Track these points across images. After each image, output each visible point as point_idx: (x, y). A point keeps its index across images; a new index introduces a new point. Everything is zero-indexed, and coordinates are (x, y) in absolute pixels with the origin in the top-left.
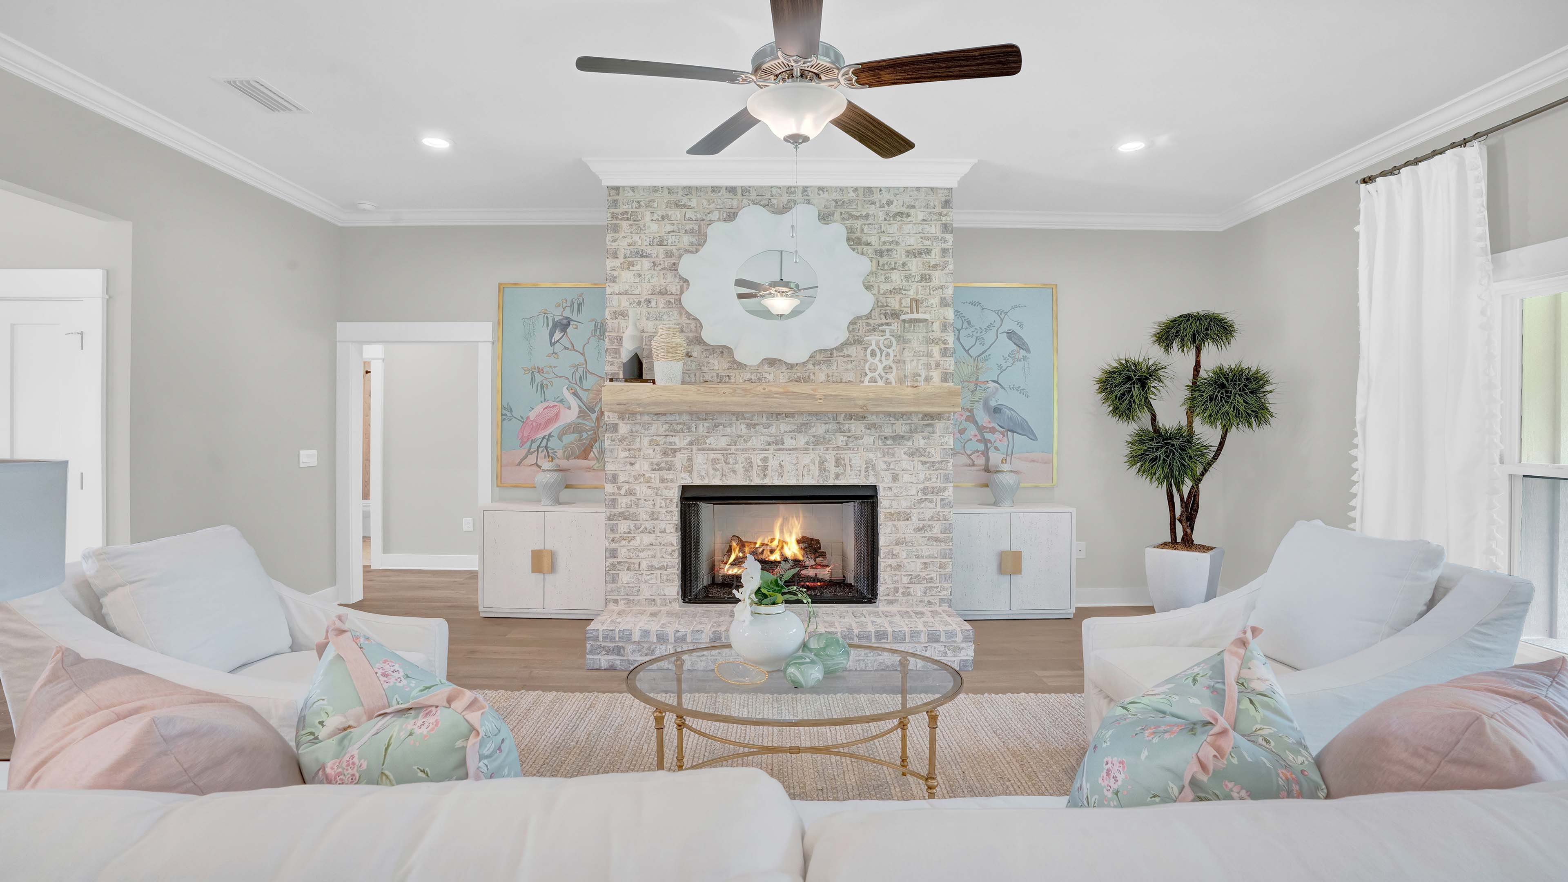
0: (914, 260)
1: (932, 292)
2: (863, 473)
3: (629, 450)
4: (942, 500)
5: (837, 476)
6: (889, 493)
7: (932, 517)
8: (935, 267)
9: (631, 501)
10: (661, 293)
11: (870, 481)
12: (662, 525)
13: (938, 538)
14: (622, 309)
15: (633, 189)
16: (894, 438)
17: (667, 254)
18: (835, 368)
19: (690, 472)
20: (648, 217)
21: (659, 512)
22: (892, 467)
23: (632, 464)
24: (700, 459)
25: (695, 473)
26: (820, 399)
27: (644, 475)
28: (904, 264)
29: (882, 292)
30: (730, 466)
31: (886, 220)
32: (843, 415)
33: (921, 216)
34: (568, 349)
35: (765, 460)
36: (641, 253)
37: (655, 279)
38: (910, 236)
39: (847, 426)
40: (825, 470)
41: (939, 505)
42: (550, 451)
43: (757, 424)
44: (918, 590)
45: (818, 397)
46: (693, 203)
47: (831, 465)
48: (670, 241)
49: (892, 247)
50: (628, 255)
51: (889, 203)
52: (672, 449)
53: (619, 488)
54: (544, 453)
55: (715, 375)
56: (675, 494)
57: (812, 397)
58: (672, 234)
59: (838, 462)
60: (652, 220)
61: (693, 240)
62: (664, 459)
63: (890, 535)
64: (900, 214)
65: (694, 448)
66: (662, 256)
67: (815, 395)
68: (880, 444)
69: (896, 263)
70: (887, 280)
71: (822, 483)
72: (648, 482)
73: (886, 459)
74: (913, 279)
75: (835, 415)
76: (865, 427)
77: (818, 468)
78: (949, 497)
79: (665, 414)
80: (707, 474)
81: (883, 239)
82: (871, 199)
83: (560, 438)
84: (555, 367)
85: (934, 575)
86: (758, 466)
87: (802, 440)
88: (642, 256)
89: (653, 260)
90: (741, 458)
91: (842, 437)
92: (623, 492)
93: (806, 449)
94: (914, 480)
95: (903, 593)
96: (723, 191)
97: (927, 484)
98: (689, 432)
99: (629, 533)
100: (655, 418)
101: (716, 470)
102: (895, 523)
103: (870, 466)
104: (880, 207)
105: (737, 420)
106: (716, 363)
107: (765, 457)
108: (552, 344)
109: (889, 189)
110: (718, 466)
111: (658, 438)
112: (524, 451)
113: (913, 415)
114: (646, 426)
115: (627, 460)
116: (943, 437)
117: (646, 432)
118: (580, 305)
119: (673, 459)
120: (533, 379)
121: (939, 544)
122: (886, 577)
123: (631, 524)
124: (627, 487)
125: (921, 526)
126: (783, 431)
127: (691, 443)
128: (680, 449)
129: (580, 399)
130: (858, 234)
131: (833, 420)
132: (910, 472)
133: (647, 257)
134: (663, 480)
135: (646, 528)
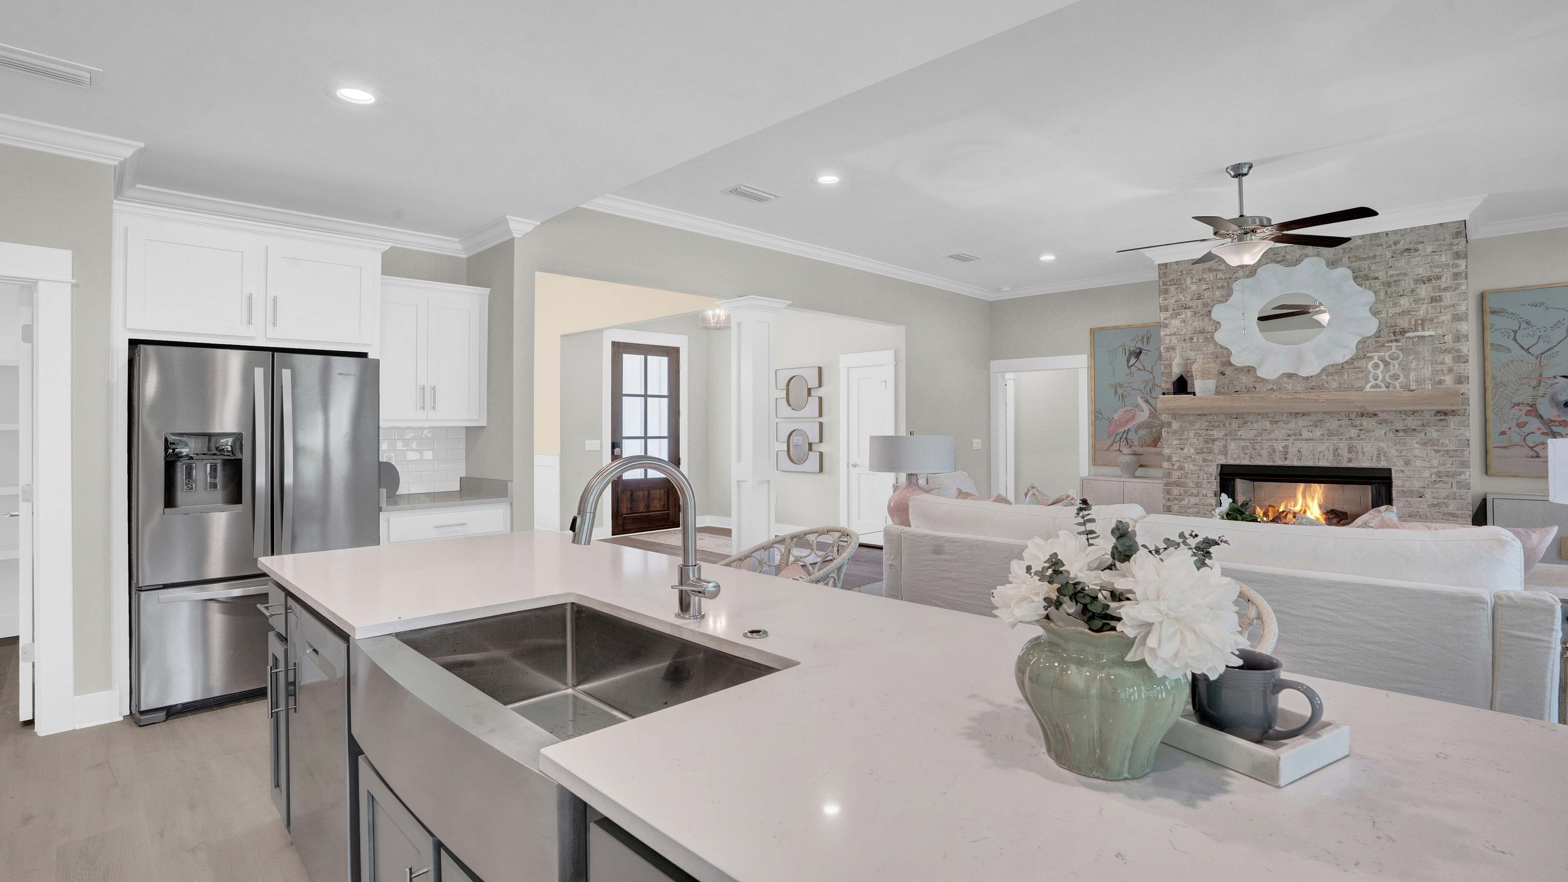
0: (1423, 286)
1: (1442, 311)
2: (1375, 458)
3: (1180, 439)
4: (1458, 482)
5: (1350, 460)
6: (1401, 475)
7: (1446, 495)
8: (1446, 289)
9: (1182, 474)
10: (1200, 332)
11: (1383, 464)
12: (1204, 492)
13: (1454, 514)
14: (1172, 344)
15: (1177, 263)
16: (1405, 431)
17: (1204, 304)
18: (1346, 377)
19: (1226, 455)
20: (1189, 281)
21: (1202, 483)
22: (1403, 454)
23: (1182, 449)
24: (1232, 446)
25: (1229, 457)
26: (1323, 402)
27: (1191, 456)
28: (1413, 290)
29: (1390, 315)
30: (1257, 451)
31: (1393, 257)
32: (1355, 414)
33: (1429, 249)
34: (1140, 370)
35: (1286, 447)
36: (1185, 306)
37: (1196, 323)
38: (1418, 267)
39: (1359, 422)
40: (1338, 455)
42: (1129, 441)
43: (1279, 421)
47: (1343, 452)
48: (1206, 296)
49: (1400, 277)
50: (1175, 309)
51: (1396, 243)
52: (1211, 439)
53: (1173, 465)
54: (1124, 443)
55: (1243, 387)
56: (1214, 471)
57: (1316, 401)
58: (1208, 290)
59: (1350, 449)
60: (1192, 283)
61: (1224, 293)
62: (1206, 446)
63: (1403, 508)
64: (1408, 250)
65: (1229, 438)
66: (1200, 307)
67: (1318, 400)
68: (1392, 435)
69: (1404, 291)
70: (1395, 305)
71: (1335, 465)
72: (1194, 461)
73: (1398, 447)
74: (1422, 302)
75: (1347, 414)
76: (1377, 422)
77: (1332, 454)
79: (1206, 415)
80: (1238, 457)
81: (1390, 273)
82: (1378, 242)
83: (1136, 432)
84: (1131, 383)
86: (1280, 452)
87: (1318, 433)
88: (1186, 309)
89: (1193, 310)
90: (1266, 445)
91: (1354, 430)
92: (1175, 467)
93: (1322, 439)
94: (1427, 465)
97: (1442, 469)
98: (1224, 427)
99: (1180, 496)
100: (1198, 417)
101: (1245, 454)
102: (1407, 498)
103: (1381, 453)
104: (1387, 248)
105: (1262, 418)
106: (1244, 378)
107: (1285, 445)
108: (1129, 367)
109: (1395, 232)
110: (1247, 451)
111: (1201, 432)
112: (1110, 442)
113: (1425, 412)
114: (1192, 423)
115: (1179, 446)
116: (1458, 429)
117: (1192, 428)
118: (1148, 338)
119: (1212, 446)
120: (1116, 392)
123: (1182, 489)
124: (1178, 464)
125: (1435, 503)
126: (1301, 426)
127: (1226, 435)
128: (1218, 439)
129: (1151, 405)
130: (1366, 272)
131: (1346, 417)
132: (1423, 459)
133: (1189, 308)
134: (1204, 460)
135: (1192, 493)
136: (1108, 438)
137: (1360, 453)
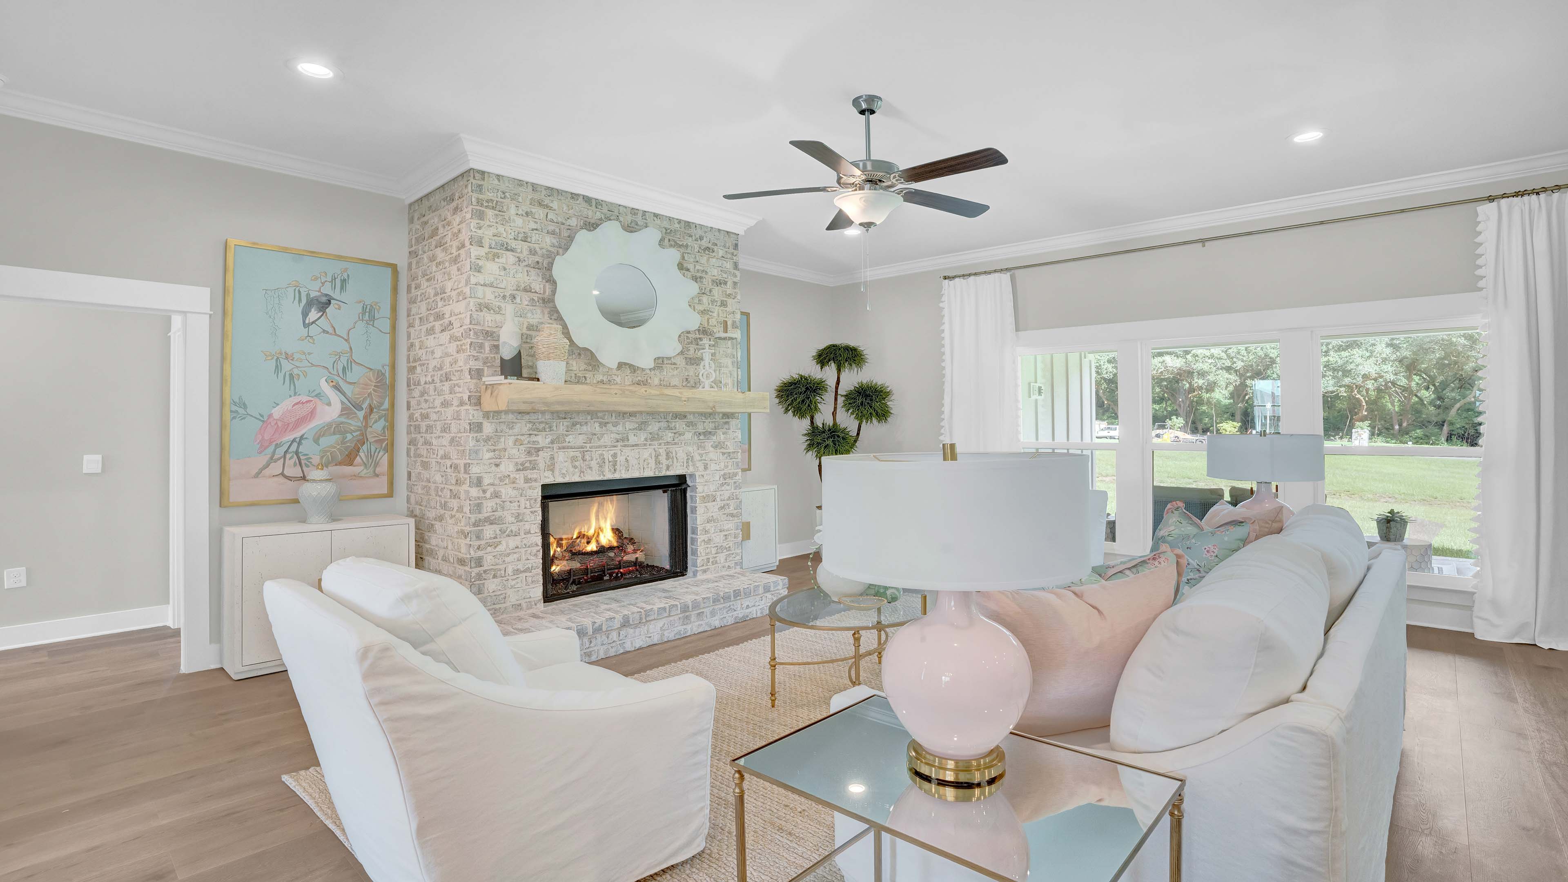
0: (717, 288)
2: (685, 464)
3: (494, 451)
4: (735, 483)
5: (668, 468)
6: (702, 480)
7: (729, 497)
8: (729, 295)
9: (497, 504)
10: (526, 290)
11: (681, 471)
12: (527, 527)
13: (733, 514)
14: (487, 301)
15: (498, 177)
16: (704, 434)
17: (530, 251)
18: (665, 373)
19: (552, 470)
20: (513, 211)
21: (524, 513)
22: (703, 458)
23: (497, 465)
24: (561, 457)
25: (557, 472)
27: (509, 476)
28: (710, 291)
30: (587, 463)
31: (699, 252)
32: (671, 415)
33: (721, 253)
34: (327, 332)
35: (615, 456)
36: (506, 246)
37: (520, 275)
38: (714, 268)
39: (674, 424)
40: (659, 463)
41: (733, 487)
42: (302, 457)
43: (608, 423)
44: (721, 557)
45: (683, 399)
46: (555, 205)
47: (663, 458)
48: (533, 239)
49: (703, 275)
50: (493, 246)
51: (701, 238)
52: (535, 448)
53: (484, 492)
54: (293, 461)
55: (573, 375)
56: (538, 494)
58: (535, 231)
59: (668, 455)
60: (517, 214)
61: (554, 241)
62: (528, 459)
63: (703, 515)
64: (708, 248)
65: (555, 446)
66: (525, 252)
67: (681, 398)
68: (696, 439)
69: (705, 289)
70: (699, 302)
71: (658, 474)
72: (514, 483)
73: (700, 451)
74: (716, 304)
75: (665, 415)
76: (686, 425)
77: (654, 462)
79: (528, 413)
80: (567, 471)
81: (697, 267)
82: (689, 232)
83: (316, 441)
84: (309, 354)
85: (731, 544)
86: (610, 462)
87: (642, 436)
88: (507, 250)
89: (517, 255)
90: (596, 455)
91: (670, 434)
92: (488, 495)
93: (645, 445)
94: (718, 468)
95: (712, 562)
96: (581, 199)
97: (726, 471)
98: (551, 430)
99: (495, 538)
100: (519, 416)
101: (575, 467)
102: (706, 504)
103: (690, 458)
104: (695, 240)
106: (574, 364)
107: (614, 453)
108: (306, 325)
109: (701, 226)
110: (577, 464)
111: (522, 438)
112: (263, 459)
113: (716, 415)
114: (510, 425)
115: (492, 461)
116: (735, 432)
117: (511, 432)
118: (344, 282)
119: (536, 458)
120: (278, 368)
121: (733, 518)
122: (702, 551)
123: (497, 528)
124: (492, 490)
125: (723, 505)
126: (627, 429)
127: (552, 442)
128: (543, 448)
129: (344, 394)
131: (664, 419)
132: (716, 462)
133: (512, 251)
134: (527, 480)
135: (512, 531)
136: (260, 453)
137: (675, 458)
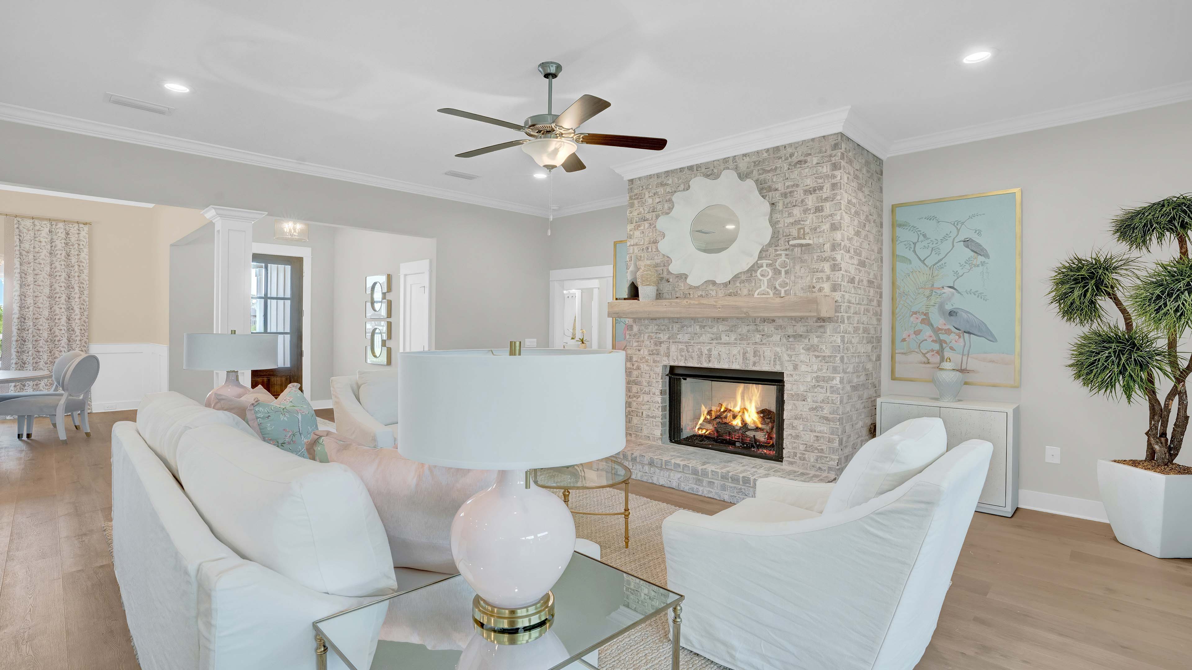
0: (810, 197)
1: (823, 220)
2: (772, 362)
3: (638, 341)
4: (831, 387)
5: (754, 364)
6: (791, 379)
7: (823, 400)
8: (826, 200)
9: (639, 373)
10: (653, 242)
11: (777, 369)
12: (654, 390)
13: (828, 417)
15: (640, 178)
16: (794, 337)
17: (656, 217)
18: (753, 284)
20: (647, 196)
21: (652, 382)
22: (793, 359)
23: (639, 350)
24: (673, 348)
25: (671, 358)
26: (720, 308)
27: (645, 357)
28: (802, 201)
29: (786, 225)
30: (689, 354)
31: (789, 169)
32: (759, 319)
33: (815, 160)
35: (710, 350)
36: (644, 218)
37: (651, 234)
38: (807, 178)
39: (762, 327)
40: (746, 359)
41: (828, 391)
43: (706, 326)
44: (812, 457)
46: (670, 182)
47: (750, 355)
48: (658, 209)
49: (794, 189)
50: (637, 221)
51: (791, 155)
52: (659, 341)
53: (633, 365)
55: (682, 293)
56: (665, 371)
58: (659, 203)
59: (755, 353)
60: (649, 197)
61: (668, 206)
62: (656, 348)
63: (791, 411)
64: (800, 162)
65: (671, 341)
66: (654, 219)
68: (785, 341)
69: (796, 201)
70: (790, 215)
71: (744, 368)
72: (647, 362)
73: (789, 352)
74: (809, 212)
75: (754, 319)
76: (775, 328)
77: (742, 358)
78: (837, 385)
79: (654, 319)
80: (677, 358)
81: (787, 184)
82: (777, 155)
85: (824, 447)
86: (706, 355)
87: (733, 337)
88: (645, 220)
89: (649, 222)
90: (696, 349)
91: (758, 335)
92: (635, 367)
93: (735, 343)
94: (809, 369)
95: (800, 458)
96: (686, 170)
97: (819, 373)
98: (668, 330)
99: (637, 393)
100: (649, 321)
101: (682, 356)
102: (795, 402)
103: (777, 357)
104: (785, 160)
105: (694, 323)
107: (710, 348)
109: (791, 145)
110: (683, 354)
111: (652, 335)
113: (809, 318)
114: (646, 327)
115: (637, 348)
116: (832, 336)
117: (645, 331)
119: (659, 348)
121: (828, 422)
122: (788, 443)
123: (638, 387)
124: (637, 364)
125: (814, 407)
126: (721, 330)
127: (669, 338)
128: (663, 342)
130: (770, 183)
131: (753, 322)
132: (806, 364)
133: (647, 220)
134: (655, 361)
135: (645, 391)
137: (762, 358)
